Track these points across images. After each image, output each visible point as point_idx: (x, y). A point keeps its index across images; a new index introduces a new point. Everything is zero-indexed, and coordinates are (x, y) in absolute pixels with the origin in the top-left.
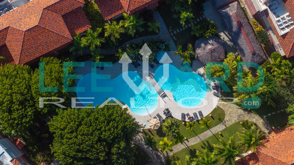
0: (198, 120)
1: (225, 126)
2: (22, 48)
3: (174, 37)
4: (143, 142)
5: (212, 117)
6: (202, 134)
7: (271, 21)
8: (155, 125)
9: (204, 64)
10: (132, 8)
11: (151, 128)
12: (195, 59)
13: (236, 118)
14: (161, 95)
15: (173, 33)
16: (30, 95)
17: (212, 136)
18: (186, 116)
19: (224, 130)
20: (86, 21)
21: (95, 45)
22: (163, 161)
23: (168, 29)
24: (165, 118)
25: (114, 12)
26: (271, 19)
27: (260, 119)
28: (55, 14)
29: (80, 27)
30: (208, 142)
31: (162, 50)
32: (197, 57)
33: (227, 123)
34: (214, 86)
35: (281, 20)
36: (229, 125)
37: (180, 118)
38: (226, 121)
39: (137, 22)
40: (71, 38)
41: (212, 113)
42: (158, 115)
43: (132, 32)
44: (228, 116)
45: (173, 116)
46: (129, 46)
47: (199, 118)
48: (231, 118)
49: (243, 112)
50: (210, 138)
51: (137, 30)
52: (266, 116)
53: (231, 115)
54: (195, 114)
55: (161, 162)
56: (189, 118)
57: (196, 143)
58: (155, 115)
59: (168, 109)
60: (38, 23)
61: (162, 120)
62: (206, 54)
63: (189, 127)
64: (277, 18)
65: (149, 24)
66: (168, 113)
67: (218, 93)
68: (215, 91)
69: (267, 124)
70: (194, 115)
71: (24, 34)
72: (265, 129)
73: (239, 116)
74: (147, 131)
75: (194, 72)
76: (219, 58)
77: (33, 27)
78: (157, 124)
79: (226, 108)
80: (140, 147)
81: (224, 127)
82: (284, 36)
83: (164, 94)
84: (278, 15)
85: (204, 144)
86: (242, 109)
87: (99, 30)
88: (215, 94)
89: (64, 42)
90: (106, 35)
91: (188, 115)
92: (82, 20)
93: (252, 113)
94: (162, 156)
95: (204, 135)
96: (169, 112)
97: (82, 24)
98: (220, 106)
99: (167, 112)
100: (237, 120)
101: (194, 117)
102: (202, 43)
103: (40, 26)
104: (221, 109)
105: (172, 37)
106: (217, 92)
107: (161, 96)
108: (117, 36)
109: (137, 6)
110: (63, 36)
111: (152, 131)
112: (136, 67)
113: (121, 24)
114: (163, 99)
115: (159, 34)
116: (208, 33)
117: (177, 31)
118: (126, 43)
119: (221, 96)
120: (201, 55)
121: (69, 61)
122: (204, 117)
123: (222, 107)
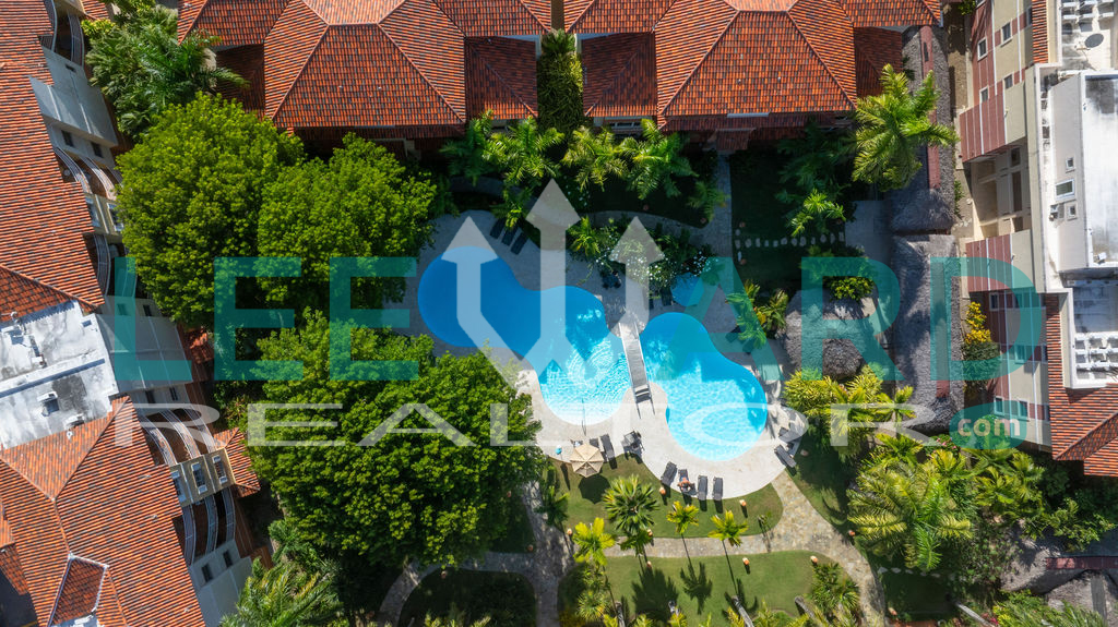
0: (704, 499)
1: (769, 546)
2: (301, 75)
3: (740, 254)
4: (533, 490)
5: (744, 508)
6: (697, 540)
7: (1057, 333)
8: (587, 464)
9: (793, 362)
10: (682, 109)
11: (571, 466)
13: (806, 540)
14: (637, 390)
15: (743, 243)
16: (246, 225)
17: (720, 559)
18: (677, 476)
19: (760, 557)
20: (530, 94)
21: (523, 172)
22: (564, 564)
23: (735, 226)
24: (622, 455)
25: (622, 103)
26: (1058, 328)
27: (867, 571)
28: (446, 22)
29: (504, 101)
30: (702, 567)
31: (697, 273)
32: (785, 336)
33: (774, 543)
34: (787, 430)
35: (1087, 344)
36: (778, 550)
37: (659, 473)
38: (775, 535)
39: (673, 162)
40: (461, 113)
41: (748, 497)
42: (606, 440)
43: (644, 185)
44: (786, 525)
45: (644, 457)
46: (615, 224)
47: (710, 497)
48: (791, 534)
49: (830, 530)
50: (712, 560)
51: (661, 187)
52: (886, 570)
53: (798, 525)
54: (703, 481)
55: (556, 564)
56: (683, 486)
57: (669, 556)
58: (597, 436)
59: (639, 435)
60: (380, 19)
61: (609, 456)
63: (678, 516)
64: (1078, 331)
65: (700, 185)
66: (634, 445)
67: (788, 453)
68: (784, 444)
69: (880, 591)
71: (325, 35)
72: (868, 604)
73: (816, 538)
74: (557, 466)
75: (749, 368)
76: (843, 366)
77: (361, 25)
78: (592, 465)
79: (792, 503)
80: (521, 500)
81: (763, 549)
82: (1075, 395)
83: (647, 390)
84: (1084, 324)
85: (691, 568)
86: (832, 523)
87: (553, 135)
88: (779, 453)
89: (437, 118)
90: (568, 158)
91: (684, 474)
92: (520, 85)
93: (853, 544)
94: (566, 549)
95: (702, 546)
97: (513, 96)
98: (776, 489)
100: (806, 545)
101: (696, 487)
103: (383, 34)
104: (778, 498)
105: (735, 251)
106: (786, 449)
107: (636, 392)
108: (598, 175)
109: (699, 110)
110: (439, 97)
111: (572, 476)
112: (606, 286)
113: (623, 147)
114: (638, 402)
115: (705, 229)
116: (847, 284)
117: (754, 242)
118: (608, 212)
119: (793, 464)
120: (796, 334)
121: (429, 181)
122: (723, 498)
123: (780, 494)
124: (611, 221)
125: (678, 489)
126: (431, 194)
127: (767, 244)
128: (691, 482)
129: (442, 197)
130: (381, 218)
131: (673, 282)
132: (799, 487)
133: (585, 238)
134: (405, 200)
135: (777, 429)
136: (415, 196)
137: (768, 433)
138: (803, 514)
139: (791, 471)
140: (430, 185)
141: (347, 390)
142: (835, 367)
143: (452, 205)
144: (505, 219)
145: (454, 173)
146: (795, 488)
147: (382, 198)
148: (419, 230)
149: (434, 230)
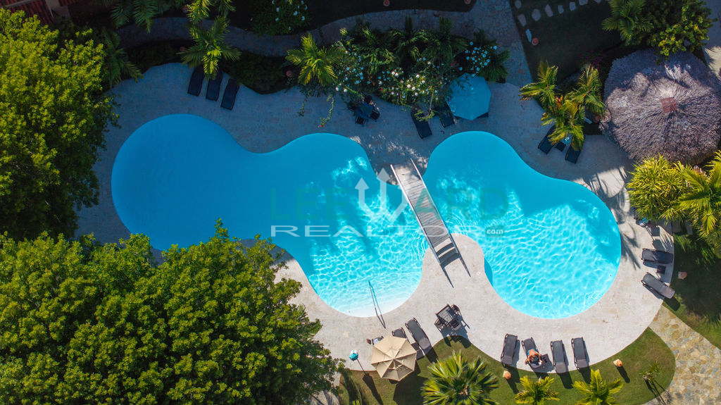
0: (565, 371)
3: (528, 33)
5: (621, 369)
8: (395, 362)
9: (631, 156)
11: (376, 372)
12: (599, 132)
14: (438, 248)
15: (529, 17)
18: (522, 351)
24: (440, 343)
31: (474, 71)
32: (611, 124)
34: (653, 252)
37: (496, 353)
38: (674, 395)
41: (622, 355)
42: (414, 326)
44: (684, 378)
46: (350, 34)
47: (572, 367)
48: (695, 388)
53: (699, 375)
54: (558, 348)
56: (533, 361)
58: (401, 324)
59: (456, 308)
61: (423, 346)
62: (649, 119)
66: (452, 322)
67: (661, 281)
68: (653, 271)
70: (553, 352)
74: (358, 380)
75: (581, 182)
76: (696, 144)
78: (402, 362)
79: (684, 346)
83: (451, 245)
88: (649, 284)
91: (530, 344)
96: (457, 320)
98: (658, 334)
99: (448, 319)
101: (551, 359)
102: (639, 71)
104: (664, 345)
105: (521, 30)
106: (657, 276)
107: (438, 254)
111: (380, 385)
112: (360, 121)
114: (443, 265)
115: (472, 11)
116: (671, 34)
117: (543, 12)
118: (338, 22)
119: (670, 294)
120: (624, 118)
121: (91, 42)
122: (590, 364)
123: (665, 339)
124: (343, 32)
125: (528, 368)
126: (97, 58)
127: (561, 10)
128: (542, 353)
129: (113, 56)
130: (48, 101)
131: (446, 92)
132: (688, 323)
133: (312, 63)
134: (71, 71)
135: (638, 253)
136: (80, 63)
137: (629, 263)
138: (703, 358)
139: (671, 304)
140: (95, 46)
141: (63, 318)
142: (687, 148)
143: (129, 65)
144: (202, 65)
145: (121, 23)
146: (684, 326)
147: (43, 74)
148: (96, 106)
149: (114, 103)
